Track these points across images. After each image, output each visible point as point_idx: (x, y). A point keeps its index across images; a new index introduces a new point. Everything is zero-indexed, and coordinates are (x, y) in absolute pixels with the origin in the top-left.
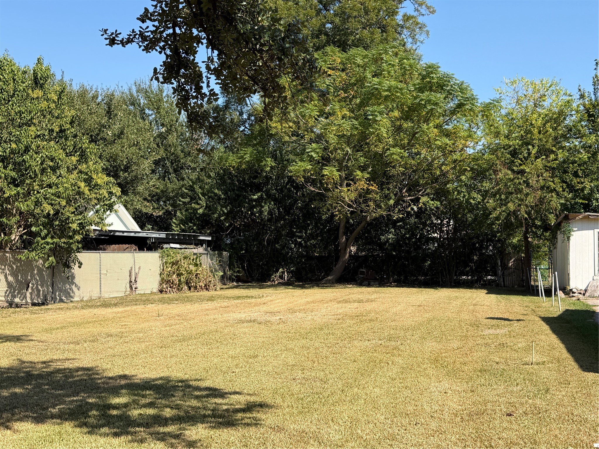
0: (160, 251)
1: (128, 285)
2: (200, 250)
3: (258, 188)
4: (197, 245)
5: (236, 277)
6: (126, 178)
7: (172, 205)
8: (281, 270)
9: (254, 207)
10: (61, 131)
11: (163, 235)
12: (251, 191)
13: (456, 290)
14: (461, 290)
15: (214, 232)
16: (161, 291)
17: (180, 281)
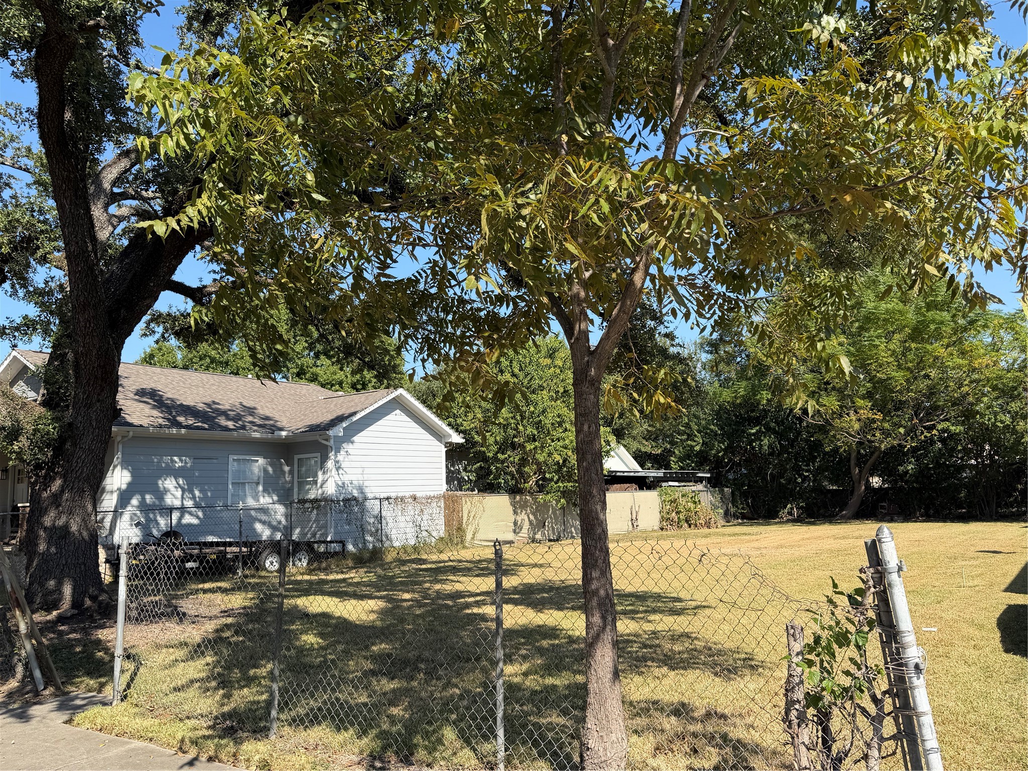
0: (659, 489)
1: (630, 523)
2: (700, 487)
3: (757, 421)
4: (696, 482)
5: (741, 513)
6: (621, 424)
7: (670, 443)
8: (789, 506)
9: (753, 441)
10: (565, 391)
11: (660, 473)
12: (749, 425)
13: (993, 523)
14: (999, 524)
15: (713, 469)
16: (662, 529)
17: (679, 518)
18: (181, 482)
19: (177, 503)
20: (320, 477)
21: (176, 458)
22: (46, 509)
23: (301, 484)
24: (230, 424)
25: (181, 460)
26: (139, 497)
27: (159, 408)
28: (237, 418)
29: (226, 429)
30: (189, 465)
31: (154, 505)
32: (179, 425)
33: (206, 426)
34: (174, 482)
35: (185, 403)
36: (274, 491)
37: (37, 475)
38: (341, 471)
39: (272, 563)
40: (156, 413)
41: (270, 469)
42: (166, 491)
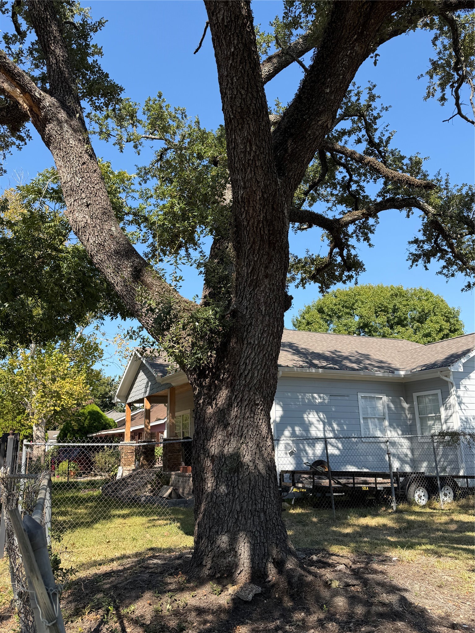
18: (322, 416)
19: (321, 435)
20: (443, 413)
21: (316, 395)
22: (213, 429)
23: (423, 420)
24: (355, 366)
25: (320, 397)
26: (290, 428)
27: (297, 354)
28: (358, 362)
29: (353, 369)
30: (326, 401)
31: (302, 436)
32: (316, 366)
33: (337, 367)
34: (316, 416)
35: (315, 351)
36: (398, 426)
37: (200, 385)
38: (463, 406)
39: (420, 497)
40: (296, 358)
41: (392, 406)
42: (311, 424)
